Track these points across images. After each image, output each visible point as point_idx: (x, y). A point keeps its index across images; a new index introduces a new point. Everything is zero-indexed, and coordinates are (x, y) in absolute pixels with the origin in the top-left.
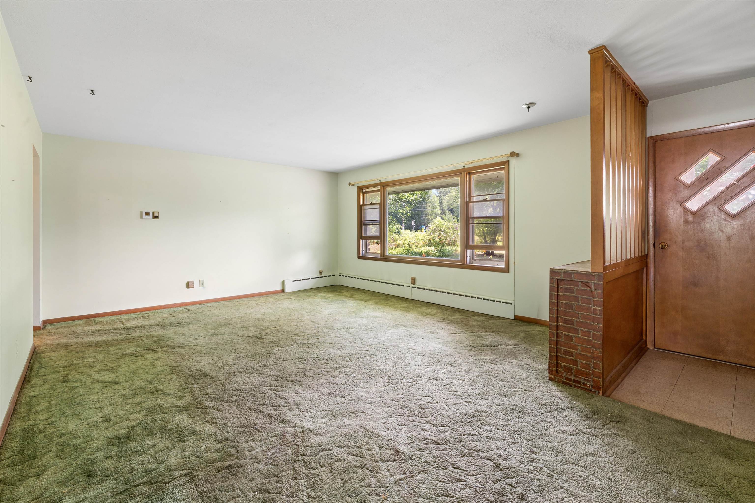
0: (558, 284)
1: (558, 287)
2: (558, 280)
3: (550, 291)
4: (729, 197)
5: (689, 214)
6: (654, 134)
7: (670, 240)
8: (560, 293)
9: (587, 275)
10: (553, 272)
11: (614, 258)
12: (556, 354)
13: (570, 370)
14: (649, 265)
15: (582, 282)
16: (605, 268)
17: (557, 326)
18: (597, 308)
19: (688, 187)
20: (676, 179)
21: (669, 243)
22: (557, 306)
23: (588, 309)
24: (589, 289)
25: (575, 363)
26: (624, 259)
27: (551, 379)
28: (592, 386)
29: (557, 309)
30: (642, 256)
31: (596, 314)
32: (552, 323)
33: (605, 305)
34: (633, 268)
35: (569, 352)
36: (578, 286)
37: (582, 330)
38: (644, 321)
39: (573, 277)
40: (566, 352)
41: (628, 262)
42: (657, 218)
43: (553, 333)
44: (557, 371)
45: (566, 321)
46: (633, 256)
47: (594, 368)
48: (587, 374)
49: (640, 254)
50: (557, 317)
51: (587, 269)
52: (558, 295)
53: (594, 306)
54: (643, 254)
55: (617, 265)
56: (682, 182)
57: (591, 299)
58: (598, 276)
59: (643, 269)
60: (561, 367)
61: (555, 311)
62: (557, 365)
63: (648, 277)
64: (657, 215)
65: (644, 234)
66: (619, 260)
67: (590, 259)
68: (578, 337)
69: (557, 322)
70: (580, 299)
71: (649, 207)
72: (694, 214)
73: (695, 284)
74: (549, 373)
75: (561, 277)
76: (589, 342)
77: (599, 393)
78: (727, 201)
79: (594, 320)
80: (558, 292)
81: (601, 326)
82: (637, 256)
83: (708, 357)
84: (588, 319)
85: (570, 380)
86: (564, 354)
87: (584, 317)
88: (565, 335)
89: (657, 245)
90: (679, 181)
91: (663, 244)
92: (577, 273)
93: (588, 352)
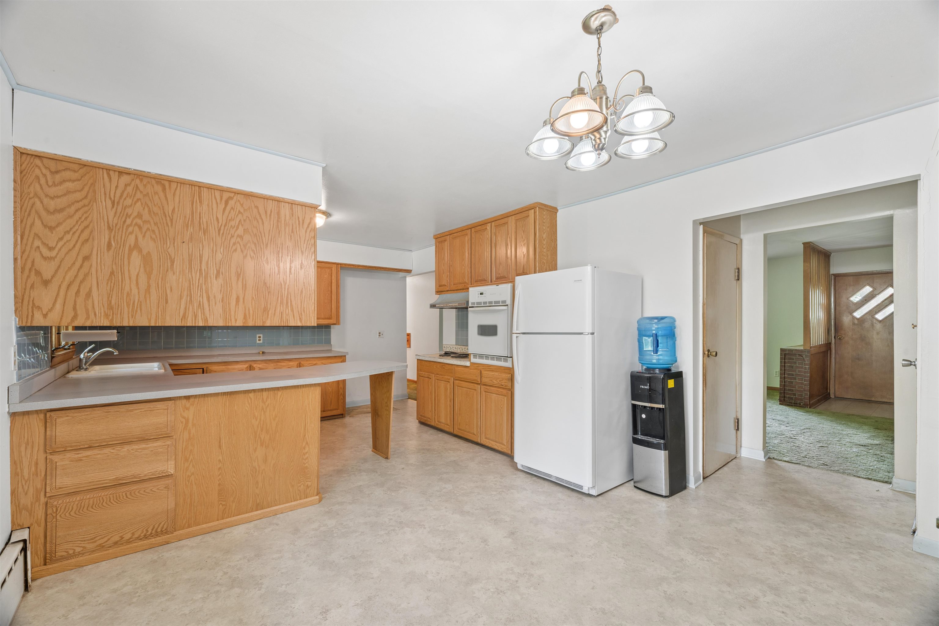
0: (785, 356)
1: (785, 358)
2: (785, 354)
3: (781, 359)
4: (877, 311)
5: (855, 319)
6: (835, 272)
7: (844, 334)
8: (786, 361)
9: (801, 351)
10: (782, 350)
11: (814, 343)
12: (783, 391)
13: (792, 398)
14: (831, 349)
15: (799, 355)
16: (811, 347)
17: (784, 377)
18: (806, 366)
19: (855, 304)
20: (848, 299)
21: (843, 336)
22: (785, 367)
23: (802, 367)
24: (802, 358)
25: (795, 395)
26: (819, 344)
27: (780, 404)
28: (804, 404)
29: (785, 369)
30: (827, 343)
31: (806, 370)
32: (782, 376)
33: (811, 364)
34: (823, 349)
35: (791, 389)
36: (796, 356)
37: (798, 378)
38: (829, 381)
39: (794, 352)
40: (789, 390)
41: (820, 346)
42: (837, 322)
43: (782, 381)
44: (784, 400)
45: (789, 374)
46: (823, 343)
47: (805, 395)
48: (801, 400)
49: (826, 342)
50: (785, 373)
51: (802, 348)
52: (785, 361)
53: (805, 366)
54: (828, 342)
55: (815, 347)
56: (851, 301)
57: (803, 363)
58: (808, 351)
59: (828, 351)
60: (786, 398)
61: (783, 370)
62: (784, 397)
63: (831, 356)
64: (836, 320)
65: (828, 331)
66: (816, 344)
67: (803, 344)
68: (796, 382)
69: (784, 375)
70: (797, 363)
71: (832, 314)
72: (858, 319)
73: (859, 359)
74: (780, 402)
75: (787, 352)
76: (802, 383)
77: (807, 407)
78: (877, 313)
79: (805, 372)
80: (785, 360)
81: (809, 375)
82: (825, 343)
83: (866, 399)
84: (801, 372)
85: (792, 403)
86: (788, 391)
87: (799, 371)
88: (789, 381)
89: (836, 337)
90: (850, 300)
91: (840, 337)
92: (796, 350)
93: (801, 388)
